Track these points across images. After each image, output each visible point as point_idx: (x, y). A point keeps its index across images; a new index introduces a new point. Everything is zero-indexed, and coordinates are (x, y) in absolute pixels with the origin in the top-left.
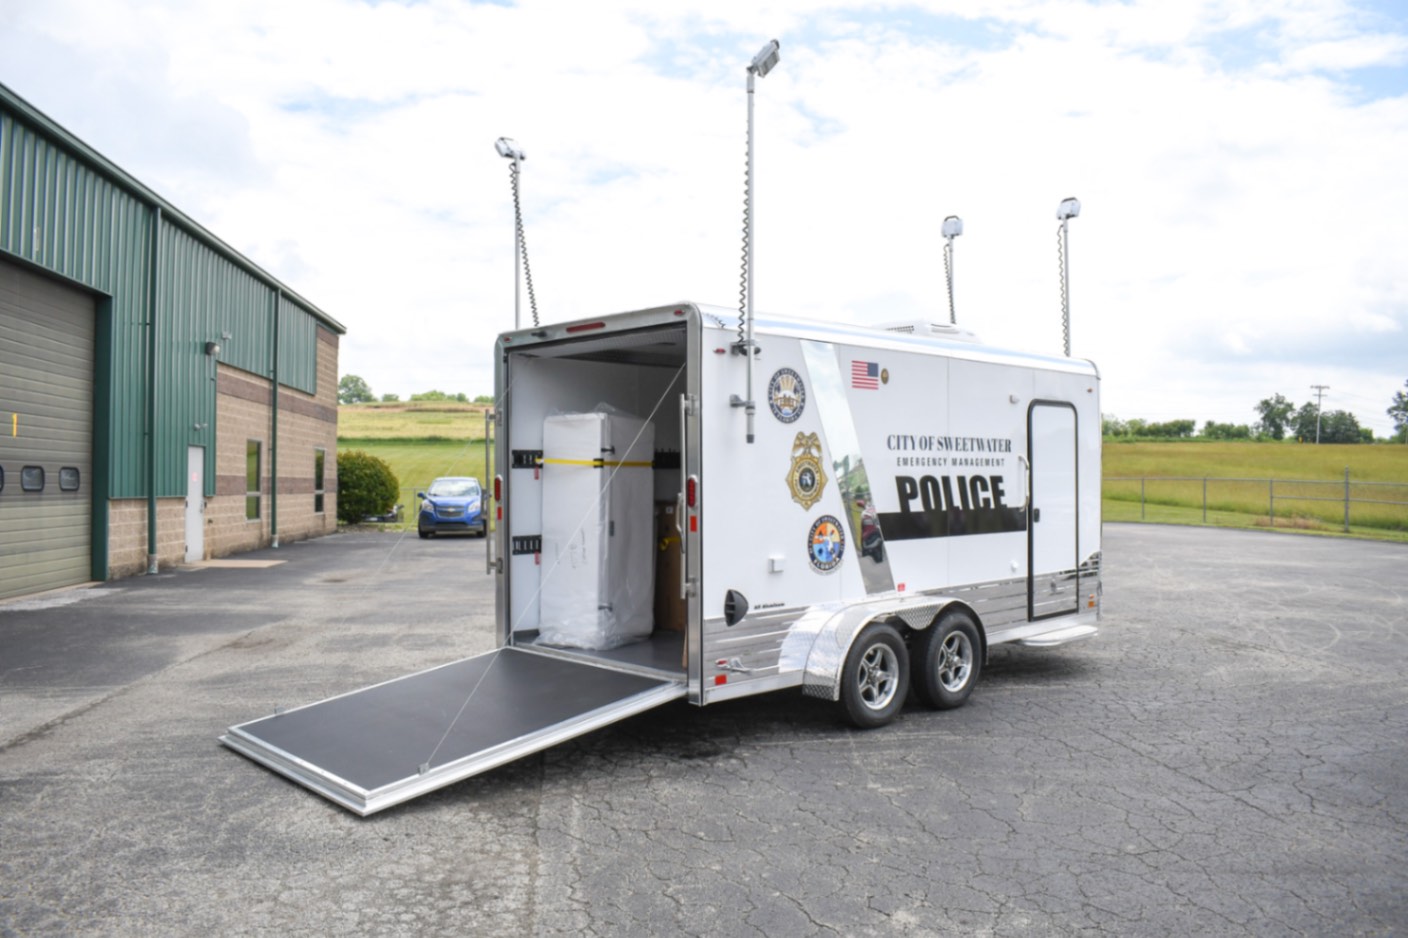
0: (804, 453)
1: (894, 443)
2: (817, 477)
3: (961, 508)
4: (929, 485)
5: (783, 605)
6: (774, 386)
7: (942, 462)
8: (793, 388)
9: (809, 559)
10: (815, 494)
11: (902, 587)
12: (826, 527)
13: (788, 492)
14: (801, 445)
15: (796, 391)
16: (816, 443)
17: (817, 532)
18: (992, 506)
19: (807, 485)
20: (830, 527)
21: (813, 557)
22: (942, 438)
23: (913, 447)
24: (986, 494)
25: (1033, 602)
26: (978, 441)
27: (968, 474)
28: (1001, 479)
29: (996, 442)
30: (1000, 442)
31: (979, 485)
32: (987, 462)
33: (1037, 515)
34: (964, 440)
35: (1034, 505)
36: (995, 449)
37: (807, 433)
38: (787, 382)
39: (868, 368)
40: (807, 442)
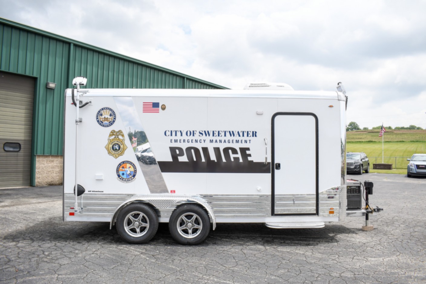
0: (115, 138)
1: (168, 133)
2: (122, 146)
3: (216, 161)
4: (193, 151)
5: (103, 192)
6: (99, 114)
7: (203, 141)
8: (109, 114)
9: (117, 177)
10: (120, 153)
11: (173, 192)
12: (126, 165)
13: (107, 152)
14: (113, 135)
15: (111, 115)
16: (121, 134)
17: (122, 166)
18: (241, 160)
19: (116, 149)
20: (128, 165)
21: (119, 176)
22: (202, 131)
23: (182, 135)
24: (236, 156)
25: (275, 207)
26: (230, 132)
27: (222, 146)
28: (248, 149)
29: (244, 132)
30: (248, 132)
31: (230, 151)
32: (237, 141)
33: (278, 166)
34: (219, 132)
35: (276, 162)
36: (243, 136)
37: (117, 130)
38: (106, 112)
39: (153, 104)
40: (117, 134)
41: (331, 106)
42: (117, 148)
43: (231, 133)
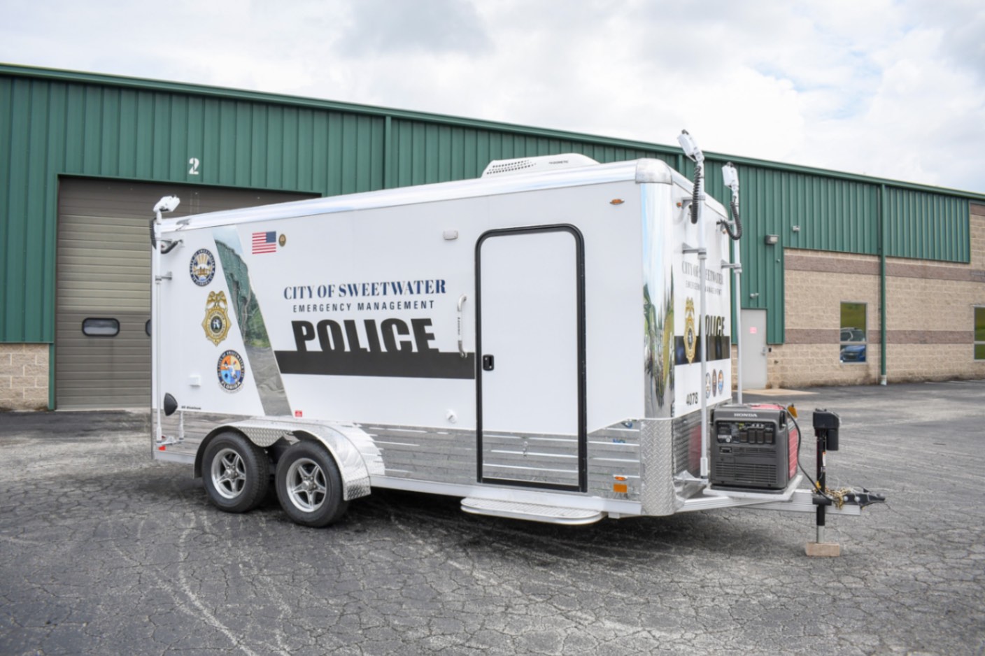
0: (215, 305)
1: (290, 293)
2: (223, 323)
3: (369, 350)
4: (329, 328)
5: (200, 409)
6: (194, 262)
7: (345, 307)
8: (206, 262)
9: (218, 380)
10: (223, 334)
11: (299, 413)
12: (230, 358)
13: (203, 333)
14: (212, 300)
15: (208, 263)
16: (223, 298)
17: (224, 362)
18: (415, 349)
19: (216, 328)
20: (233, 359)
21: (221, 379)
22: (345, 285)
23: (311, 296)
24: (405, 338)
25: (484, 461)
26: (393, 284)
27: (379, 317)
28: (428, 322)
29: (421, 283)
30: (427, 282)
31: (394, 327)
32: (407, 305)
33: (489, 363)
34: (373, 285)
35: (484, 352)
36: (419, 292)
37: (217, 292)
38: (203, 257)
39: (266, 236)
40: (217, 298)
41: (617, 202)
42: (218, 326)
43: (396, 285)
